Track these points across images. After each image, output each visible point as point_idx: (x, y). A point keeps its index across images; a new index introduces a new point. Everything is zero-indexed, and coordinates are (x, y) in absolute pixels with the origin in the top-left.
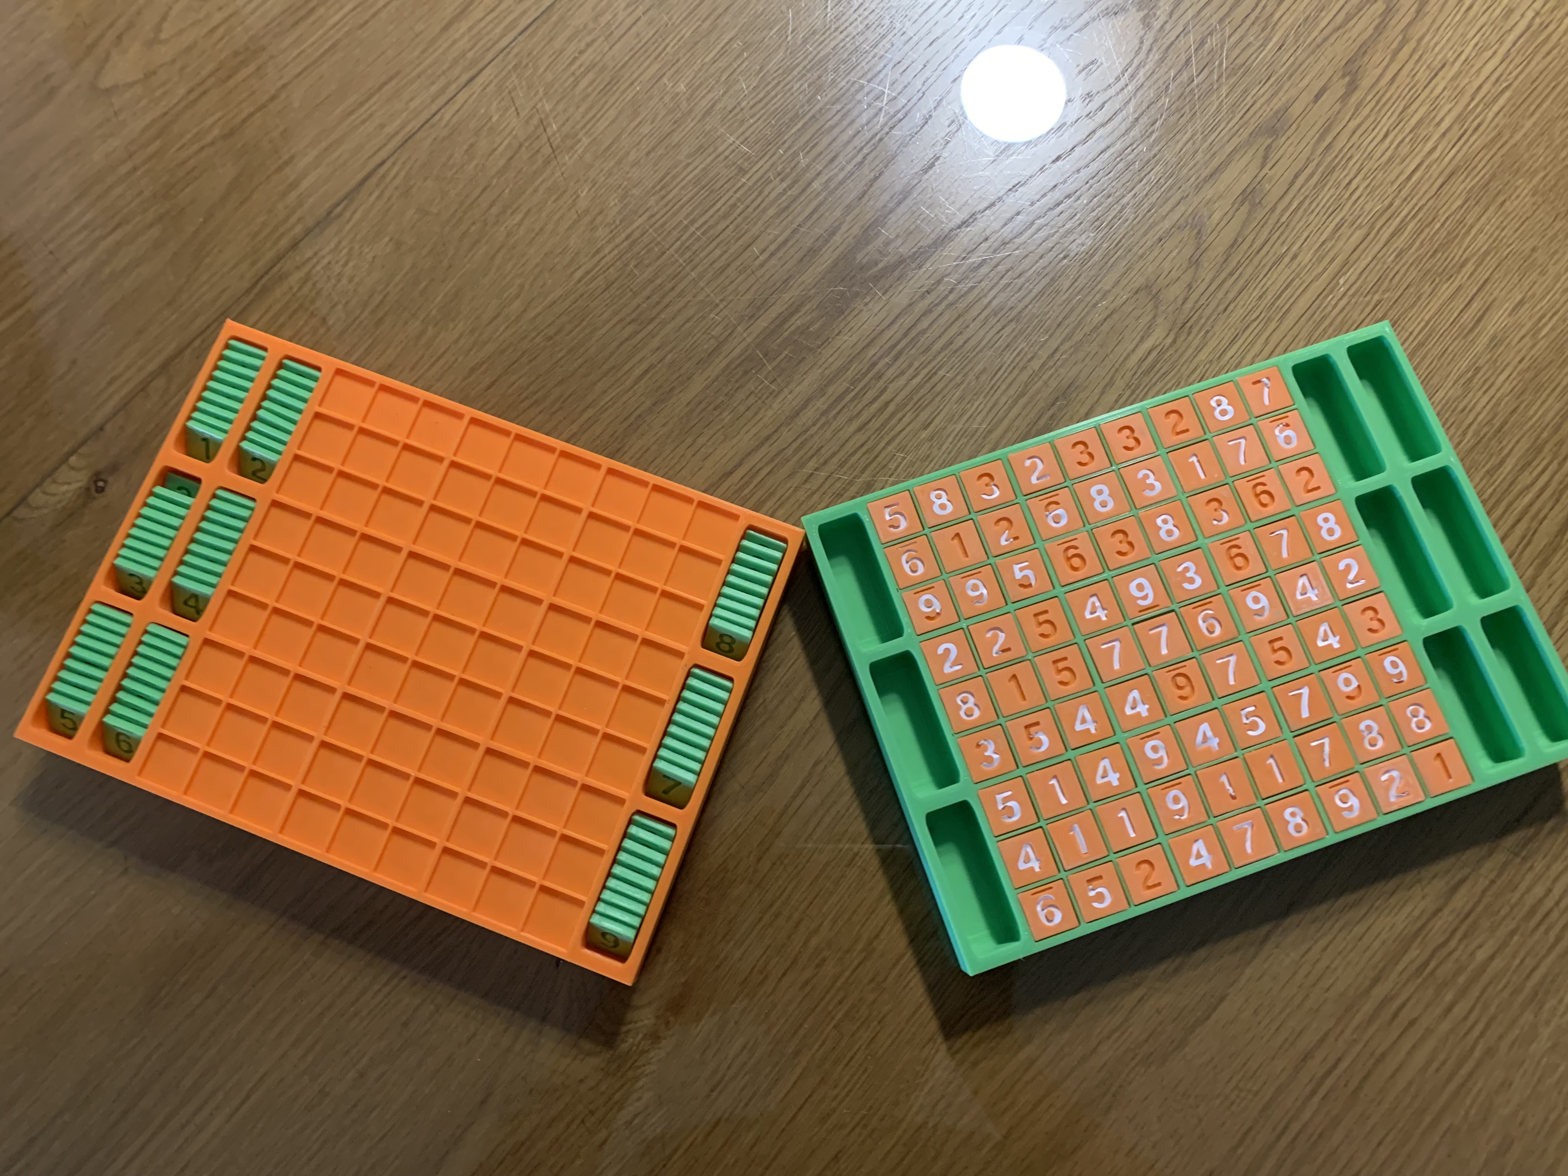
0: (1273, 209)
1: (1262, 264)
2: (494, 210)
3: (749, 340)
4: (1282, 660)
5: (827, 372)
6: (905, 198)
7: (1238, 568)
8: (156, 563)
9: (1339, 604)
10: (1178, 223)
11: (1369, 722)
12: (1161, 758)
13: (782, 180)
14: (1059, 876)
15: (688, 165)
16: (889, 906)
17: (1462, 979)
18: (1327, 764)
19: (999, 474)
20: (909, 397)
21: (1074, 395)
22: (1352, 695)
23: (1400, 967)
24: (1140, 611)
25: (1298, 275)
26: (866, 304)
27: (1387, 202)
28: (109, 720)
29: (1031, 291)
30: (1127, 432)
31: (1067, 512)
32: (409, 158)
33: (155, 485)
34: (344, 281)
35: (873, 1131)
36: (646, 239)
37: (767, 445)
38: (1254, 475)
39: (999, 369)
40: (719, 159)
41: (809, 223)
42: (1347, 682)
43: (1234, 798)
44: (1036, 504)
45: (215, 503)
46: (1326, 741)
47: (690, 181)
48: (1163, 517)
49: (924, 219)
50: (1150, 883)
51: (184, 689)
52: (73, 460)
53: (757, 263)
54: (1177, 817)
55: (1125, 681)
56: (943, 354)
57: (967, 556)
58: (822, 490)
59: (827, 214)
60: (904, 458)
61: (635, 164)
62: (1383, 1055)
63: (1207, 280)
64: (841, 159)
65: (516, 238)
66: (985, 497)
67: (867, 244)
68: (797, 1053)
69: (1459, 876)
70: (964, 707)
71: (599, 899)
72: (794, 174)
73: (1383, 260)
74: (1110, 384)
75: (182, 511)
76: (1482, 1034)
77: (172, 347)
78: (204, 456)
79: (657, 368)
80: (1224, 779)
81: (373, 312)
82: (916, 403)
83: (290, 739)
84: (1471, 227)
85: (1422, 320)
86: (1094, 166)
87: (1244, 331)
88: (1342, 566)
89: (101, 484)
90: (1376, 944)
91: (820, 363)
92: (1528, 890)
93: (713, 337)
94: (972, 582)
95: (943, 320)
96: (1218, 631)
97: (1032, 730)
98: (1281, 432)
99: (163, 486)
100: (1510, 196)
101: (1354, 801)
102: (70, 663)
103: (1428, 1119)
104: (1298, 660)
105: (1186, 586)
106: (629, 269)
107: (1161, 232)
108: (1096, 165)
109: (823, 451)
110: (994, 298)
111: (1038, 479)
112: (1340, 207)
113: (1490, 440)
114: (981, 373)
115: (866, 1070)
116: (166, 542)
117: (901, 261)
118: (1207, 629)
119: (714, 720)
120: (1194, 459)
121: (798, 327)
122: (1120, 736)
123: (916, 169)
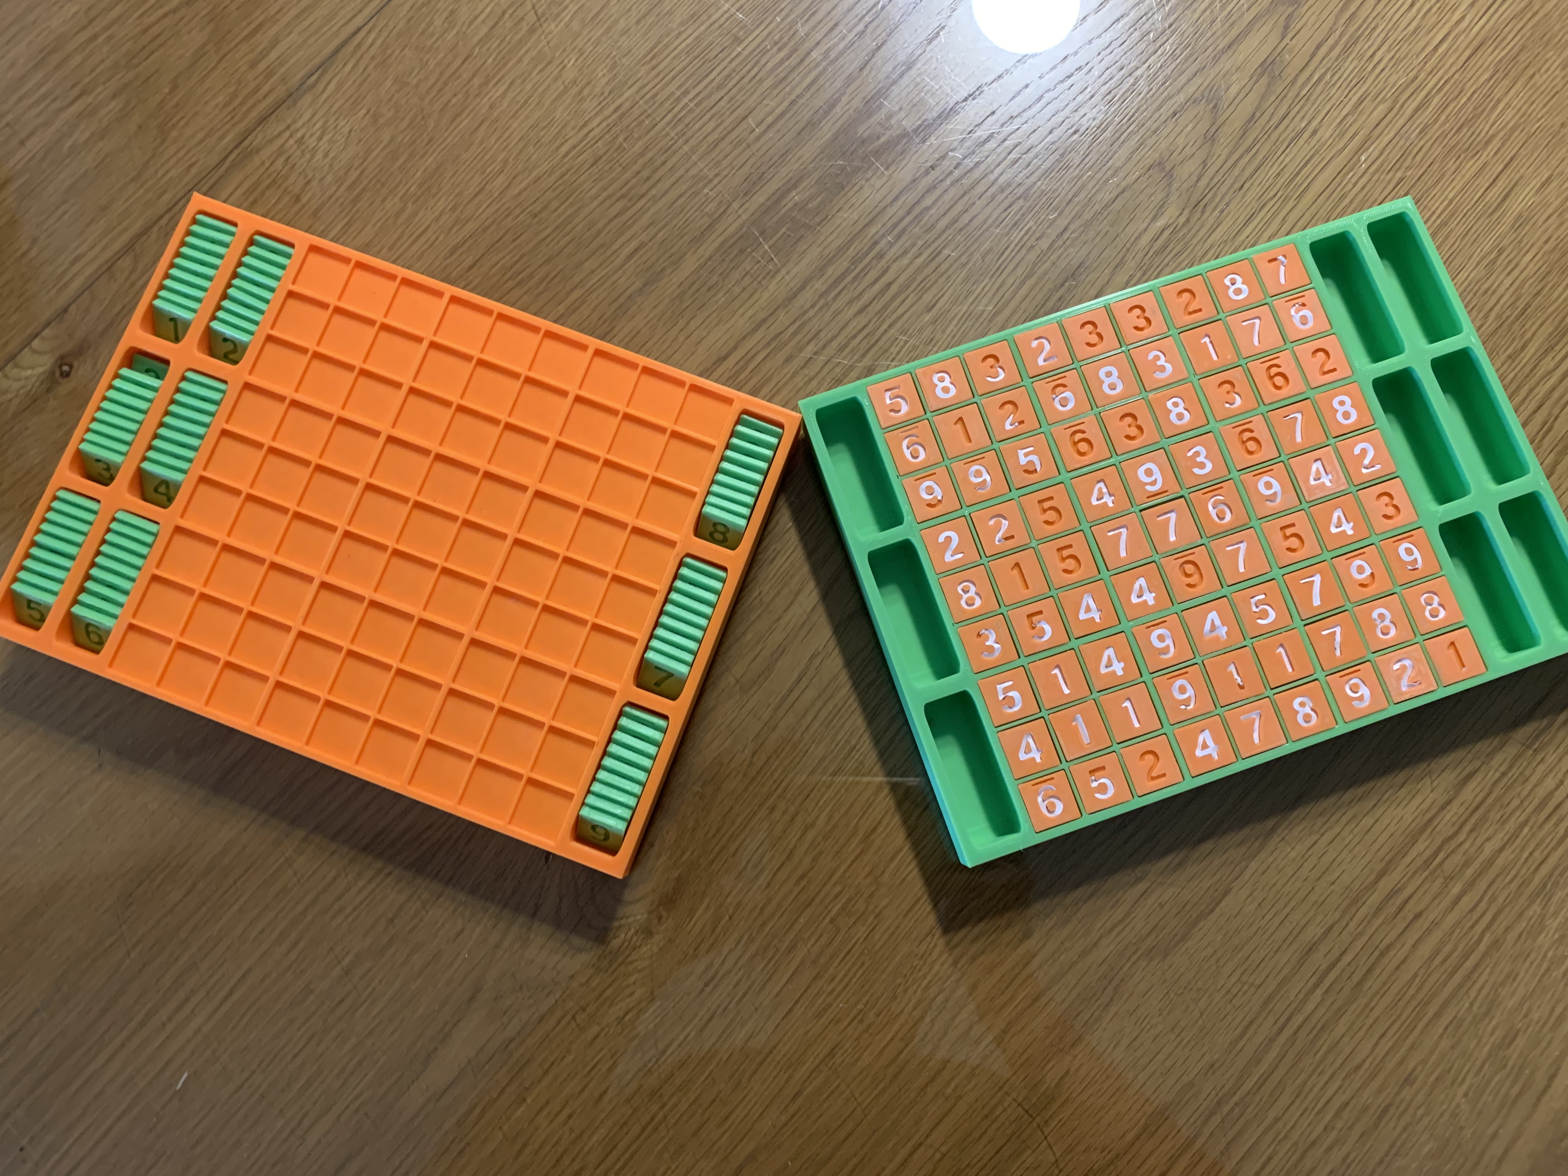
0: (1293, 82)
1: (1280, 140)
2: (476, 81)
3: (744, 217)
4: (1293, 547)
5: (827, 251)
6: (909, 68)
7: (1251, 453)
8: (123, 448)
9: (1353, 489)
10: (1194, 97)
11: (1382, 610)
12: (1168, 647)
13: (780, 50)
14: (1061, 767)
15: (680, 34)
16: (888, 799)
17: (1470, 872)
18: (1338, 653)
19: (1005, 356)
20: (912, 278)
21: (1083, 277)
22: (1364, 583)
23: (1408, 859)
24: (1148, 497)
25: (1317, 152)
26: (867, 180)
27: (1412, 75)
28: (77, 610)
29: (1039, 167)
30: (1137, 312)
31: (1075, 394)
32: (386, 25)
33: (121, 366)
34: (319, 156)
35: (869, 1026)
36: (636, 112)
37: (763, 328)
38: (1269, 357)
39: (1007, 248)
40: (712, 28)
41: (808, 96)
42: (1361, 570)
43: (1242, 687)
44: (1043, 387)
45: (184, 385)
46: (1338, 630)
47: (682, 50)
48: (1174, 400)
49: (928, 91)
50: (1154, 774)
51: (155, 578)
52: (36, 343)
53: (753, 136)
54: (1183, 707)
55: (1132, 569)
56: (948, 233)
57: (970, 441)
58: (820, 376)
59: (827, 85)
60: (906, 342)
61: (625, 32)
62: (1389, 947)
63: (1223, 157)
64: (842, 28)
65: (500, 110)
66: (989, 379)
67: (869, 118)
68: (791, 949)
69: (1469, 769)
70: (965, 596)
71: (589, 792)
72: (792, 43)
73: (1406, 136)
74: (1120, 264)
75: (149, 394)
76: (1488, 927)
77: (139, 224)
78: (173, 337)
79: (647, 247)
80: (1232, 668)
81: (350, 188)
82: (919, 285)
83: (268, 630)
84: (1499, 101)
85: (1446, 198)
86: (1107, 38)
87: (1260, 210)
88: (1357, 451)
89: (66, 368)
90: (1386, 835)
91: (820, 241)
92: (1540, 782)
93: (707, 213)
94: (975, 467)
95: (947, 198)
96: (1228, 517)
97: (1035, 619)
98: (1297, 312)
99: (130, 367)
100: (1540, 69)
101: (1364, 691)
102: (34, 551)
103: (1432, 1010)
104: (1311, 546)
105: (1197, 471)
106: (618, 143)
107: (1176, 106)
108: (1108, 35)
109: (822, 335)
110: (1001, 174)
111: (1045, 361)
112: (1362, 80)
113: (1513, 323)
114: (987, 253)
115: (863, 964)
116: (134, 427)
117: (905, 135)
118: (1217, 515)
119: (708, 610)
120: (1207, 340)
121: (796, 204)
122: (1125, 625)
123: (922, 38)
